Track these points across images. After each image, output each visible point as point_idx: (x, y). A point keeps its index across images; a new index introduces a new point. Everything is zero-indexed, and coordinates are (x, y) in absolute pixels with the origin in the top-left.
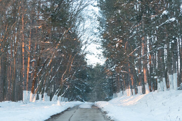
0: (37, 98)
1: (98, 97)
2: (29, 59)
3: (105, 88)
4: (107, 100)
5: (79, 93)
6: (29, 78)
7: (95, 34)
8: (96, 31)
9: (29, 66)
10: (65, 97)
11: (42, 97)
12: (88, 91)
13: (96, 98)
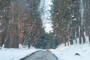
0: (24, 48)
1: (50, 47)
2: (21, 31)
3: (53, 43)
4: (54, 49)
5: (42, 45)
6: (21, 39)
7: (49, 19)
8: (49, 18)
9: (21, 34)
10: (35, 47)
11: (26, 47)
12: (46, 44)
13: (50, 48)
